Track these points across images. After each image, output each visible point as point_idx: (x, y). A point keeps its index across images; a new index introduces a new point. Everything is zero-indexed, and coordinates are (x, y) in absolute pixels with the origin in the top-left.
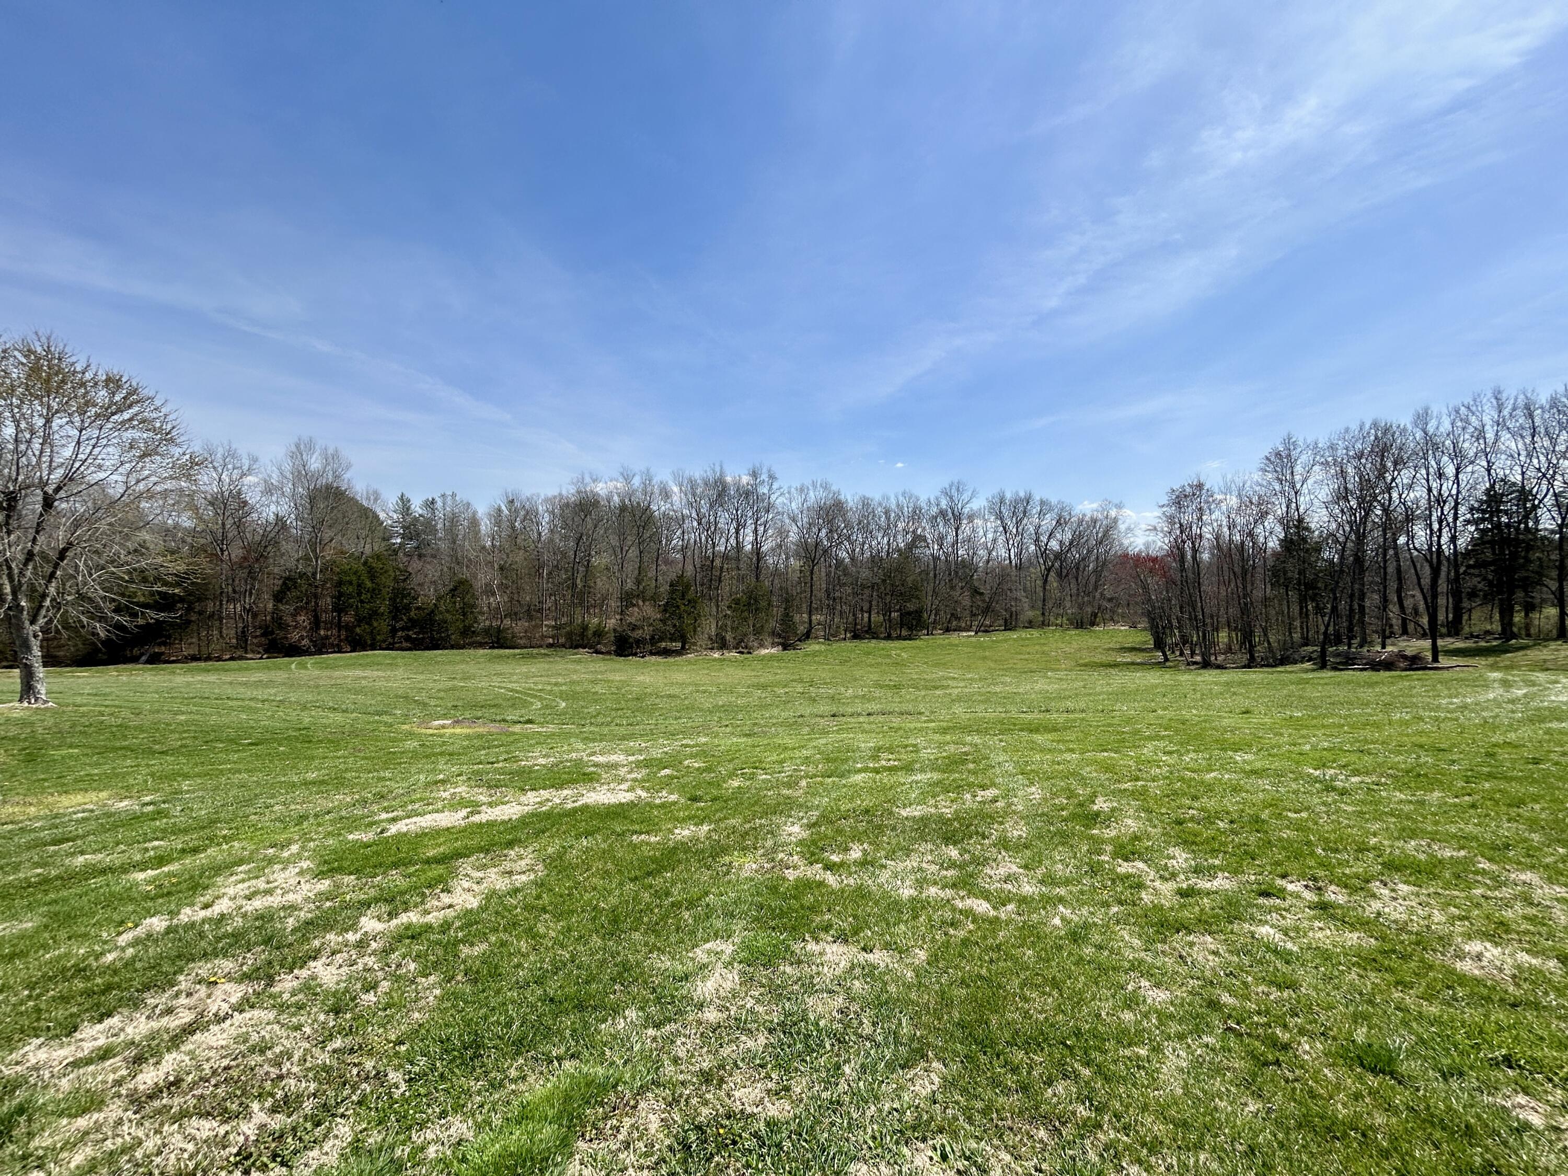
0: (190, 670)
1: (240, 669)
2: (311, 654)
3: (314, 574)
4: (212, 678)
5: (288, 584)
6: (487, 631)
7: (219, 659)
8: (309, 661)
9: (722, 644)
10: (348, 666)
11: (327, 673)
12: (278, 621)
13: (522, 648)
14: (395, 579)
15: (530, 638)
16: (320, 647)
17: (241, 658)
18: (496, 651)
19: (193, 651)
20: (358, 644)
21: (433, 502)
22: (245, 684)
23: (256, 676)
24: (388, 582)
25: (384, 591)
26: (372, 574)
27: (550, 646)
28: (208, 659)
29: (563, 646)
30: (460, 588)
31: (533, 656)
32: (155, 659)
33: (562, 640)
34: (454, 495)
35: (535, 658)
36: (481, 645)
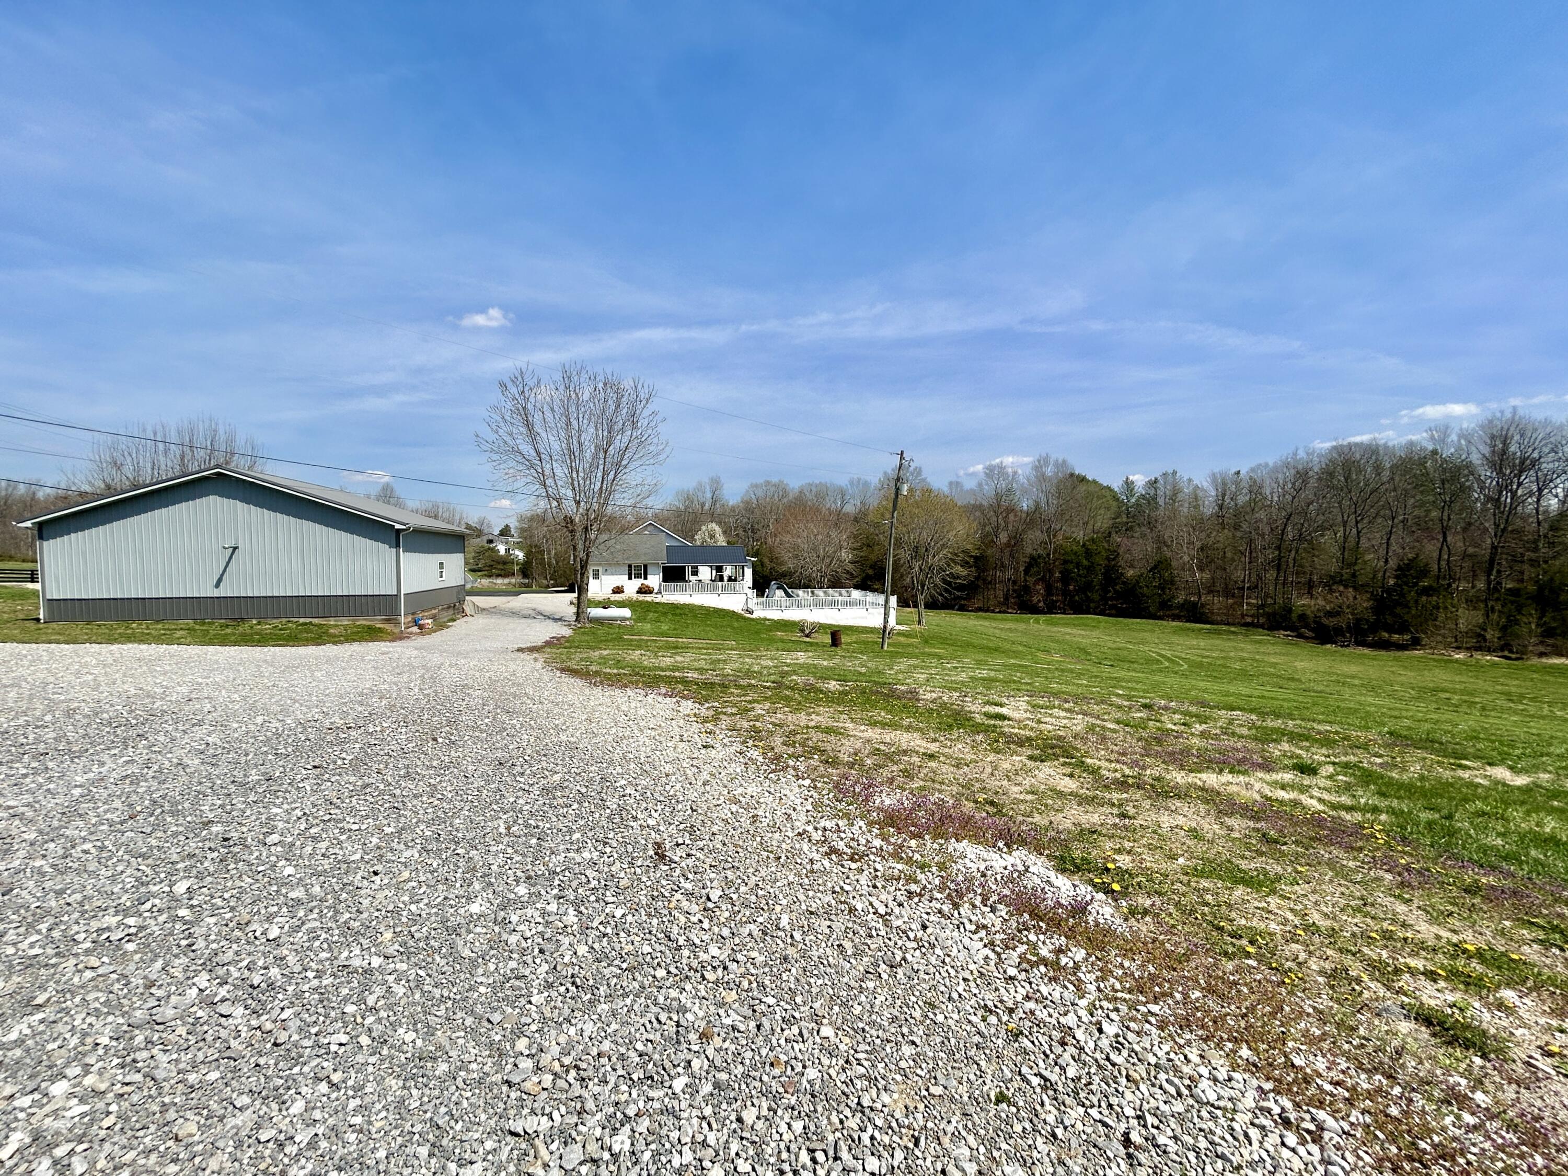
0: (977, 617)
1: (1002, 620)
2: (1045, 613)
3: (1049, 555)
4: (987, 623)
5: (1033, 561)
6: (1182, 606)
7: (993, 612)
8: (1042, 617)
9: (1480, 644)
10: (1066, 625)
11: (1049, 628)
12: (1026, 589)
13: (1218, 624)
14: (1108, 559)
15: (1227, 615)
16: (1051, 609)
17: (1005, 612)
18: (1188, 625)
19: (980, 605)
20: (1079, 608)
21: (1156, 481)
22: (1001, 629)
23: (1010, 625)
24: (1100, 561)
25: (1098, 568)
26: (1088, 553)
27: (1246, 625)
28: (987, 611)
29: (1262, 626)
30: (1160, 566)
31: (1219, 633)
32: (962, 609)
33: (1262, 620)
34: (1175, 473)
35: (1220, 634)
36: (1176, 618)
